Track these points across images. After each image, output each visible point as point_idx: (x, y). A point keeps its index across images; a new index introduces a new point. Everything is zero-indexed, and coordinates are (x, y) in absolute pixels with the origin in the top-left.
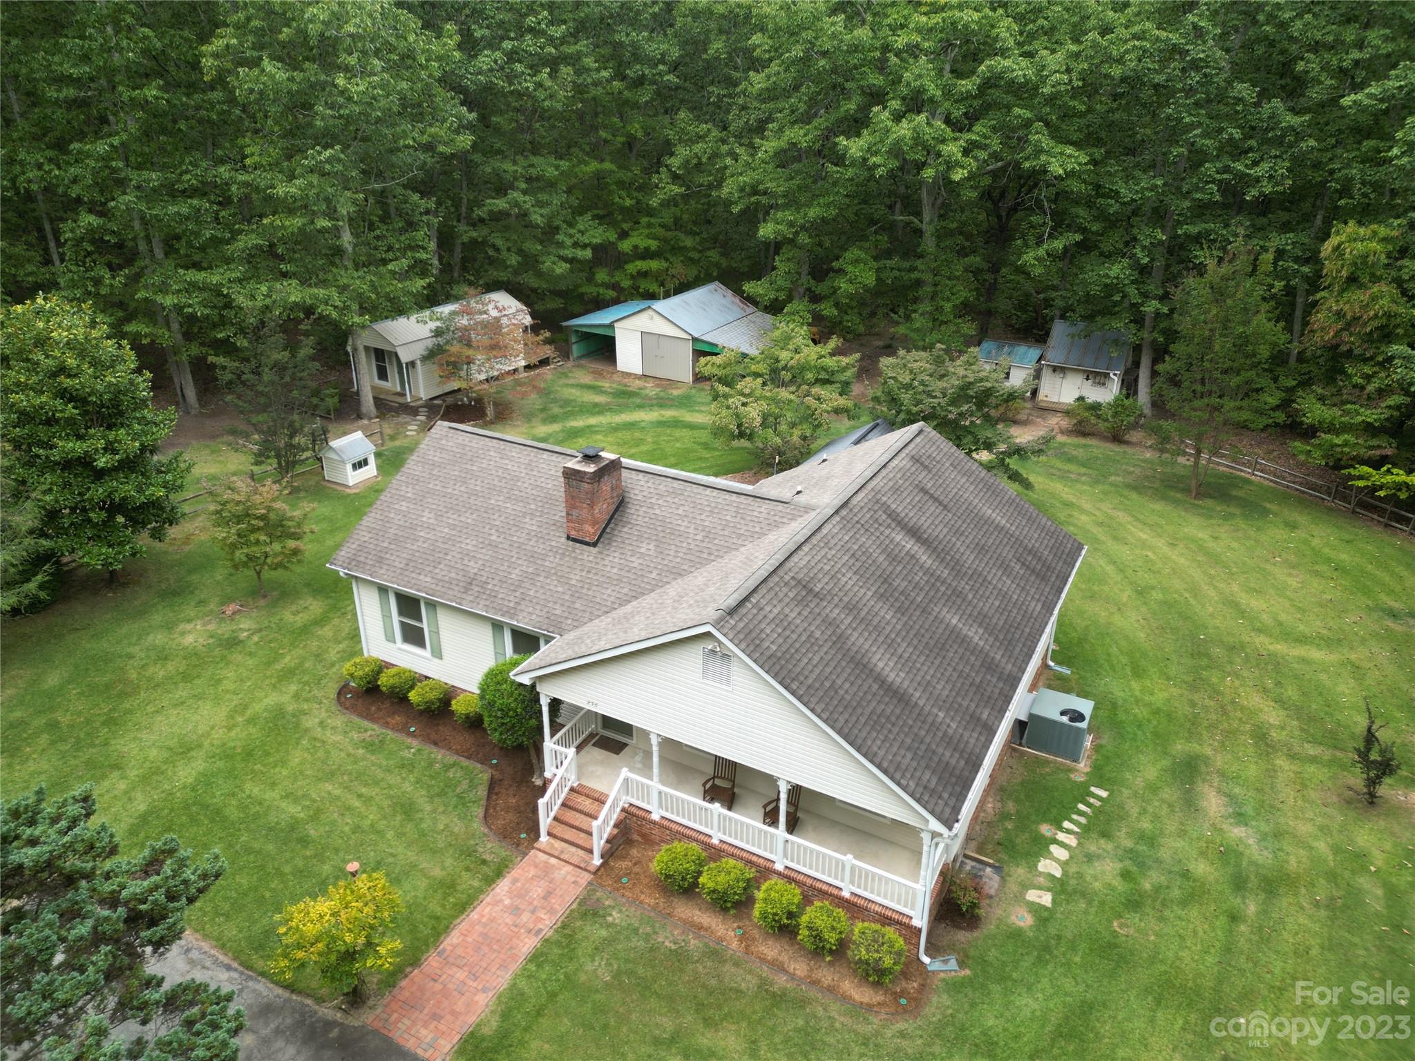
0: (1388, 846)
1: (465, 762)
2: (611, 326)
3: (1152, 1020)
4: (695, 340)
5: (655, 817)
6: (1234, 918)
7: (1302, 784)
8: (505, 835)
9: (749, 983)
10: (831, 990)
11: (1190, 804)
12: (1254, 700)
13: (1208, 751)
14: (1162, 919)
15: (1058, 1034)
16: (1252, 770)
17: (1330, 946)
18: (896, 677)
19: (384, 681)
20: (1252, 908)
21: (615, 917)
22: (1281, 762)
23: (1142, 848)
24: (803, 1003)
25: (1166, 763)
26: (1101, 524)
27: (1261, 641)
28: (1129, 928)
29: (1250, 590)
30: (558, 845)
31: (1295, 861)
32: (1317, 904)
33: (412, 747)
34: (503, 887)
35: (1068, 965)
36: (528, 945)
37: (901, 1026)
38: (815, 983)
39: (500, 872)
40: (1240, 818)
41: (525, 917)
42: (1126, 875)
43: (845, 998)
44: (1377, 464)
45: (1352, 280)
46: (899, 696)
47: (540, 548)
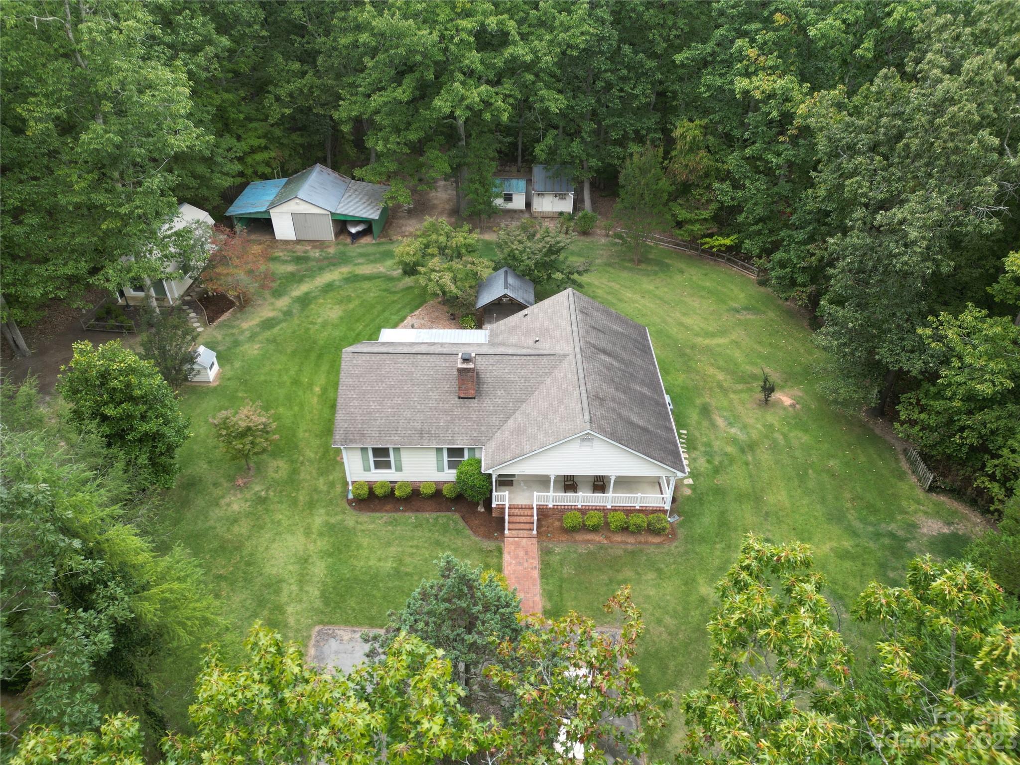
0: (777, 418)
1: (443, 514)
2: (267, 212)
3: (742, 509)
4: (332, 214)
5: (551, 506)
6: (747, 464)
7: (743, 403)
8: (488, 536)
9: (620, 552)
10: (646, 543)
11: (713, 425)
12: (711, 371)
13: (708, 400)
14: (727, 473)
15: (720, 526)
16: (725, 403)
17: (777, 462)
18: (641, 423)
19: (379, 492)
20: (750, 458)
21: (557, 550)
22: (732, 396)
23: (708, 449)
24: (641, 551)
25: (697, 410)
26: (609, 293)
27: (699, 340)
28: (720, 480)
29: (685, 314)
30: (514, 532)
31: (755, 435)
32: (767, 449)
33: (412, 517)
34: (506, 557)
35: (709, 502)
36: (536, 574)
37: (675, 544)
38: (640, 543)
39: (500, 551)
40: (731, 424)
41: (526, 564)
42: (708, 462)
43: (653, 544)
44: (711, 236)
45: (691, 150)
46: (645, 430)
47: (447, 406)
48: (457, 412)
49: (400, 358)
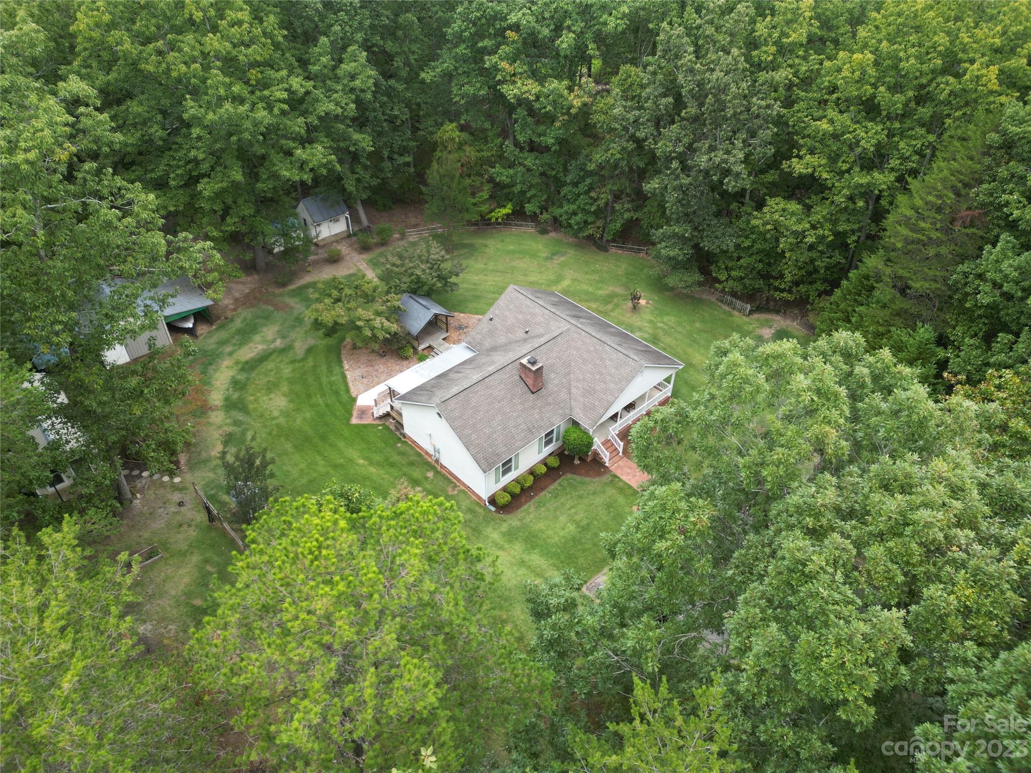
1: (560, 480)
5: (617, 433)
30: (612, 461)
47: (530, 404)
48: (539, 403)
49: (476, 388)
